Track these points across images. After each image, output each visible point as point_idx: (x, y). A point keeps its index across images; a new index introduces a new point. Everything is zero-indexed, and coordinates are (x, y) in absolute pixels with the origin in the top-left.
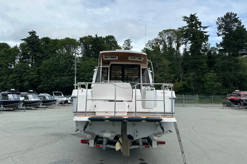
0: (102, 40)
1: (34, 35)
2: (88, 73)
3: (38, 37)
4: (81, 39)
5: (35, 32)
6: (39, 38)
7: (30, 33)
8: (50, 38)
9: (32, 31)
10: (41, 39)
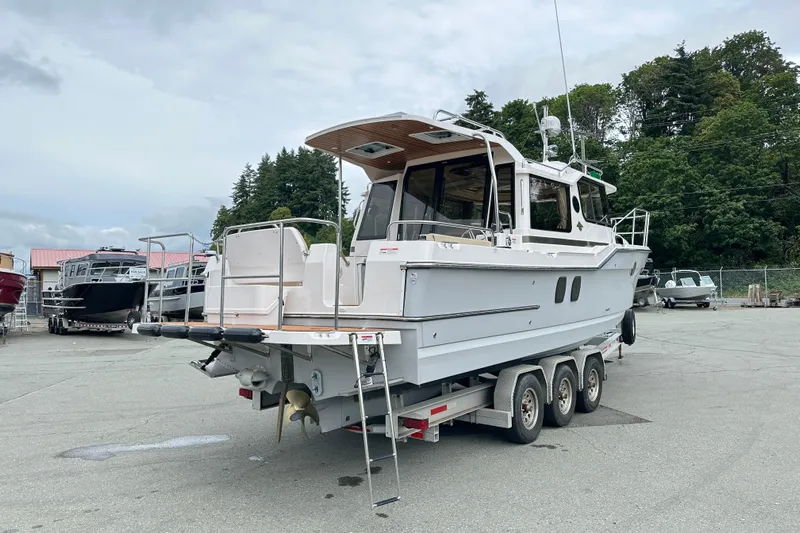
0: (708, 62)
1: (479, 103)
2: (644, 194)
3: (490, 106)
4: (628, 80)
5: (481, 94)
6: (494, 110)
7: (470, 100)
8: (526, 102)
9: (474, 93)
10: (501, 110)
